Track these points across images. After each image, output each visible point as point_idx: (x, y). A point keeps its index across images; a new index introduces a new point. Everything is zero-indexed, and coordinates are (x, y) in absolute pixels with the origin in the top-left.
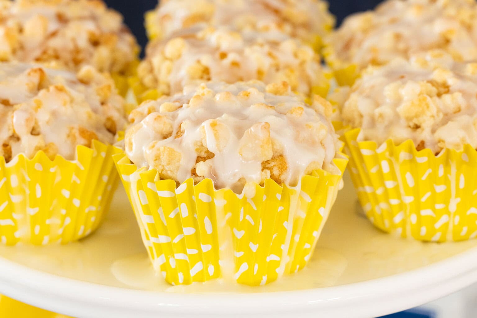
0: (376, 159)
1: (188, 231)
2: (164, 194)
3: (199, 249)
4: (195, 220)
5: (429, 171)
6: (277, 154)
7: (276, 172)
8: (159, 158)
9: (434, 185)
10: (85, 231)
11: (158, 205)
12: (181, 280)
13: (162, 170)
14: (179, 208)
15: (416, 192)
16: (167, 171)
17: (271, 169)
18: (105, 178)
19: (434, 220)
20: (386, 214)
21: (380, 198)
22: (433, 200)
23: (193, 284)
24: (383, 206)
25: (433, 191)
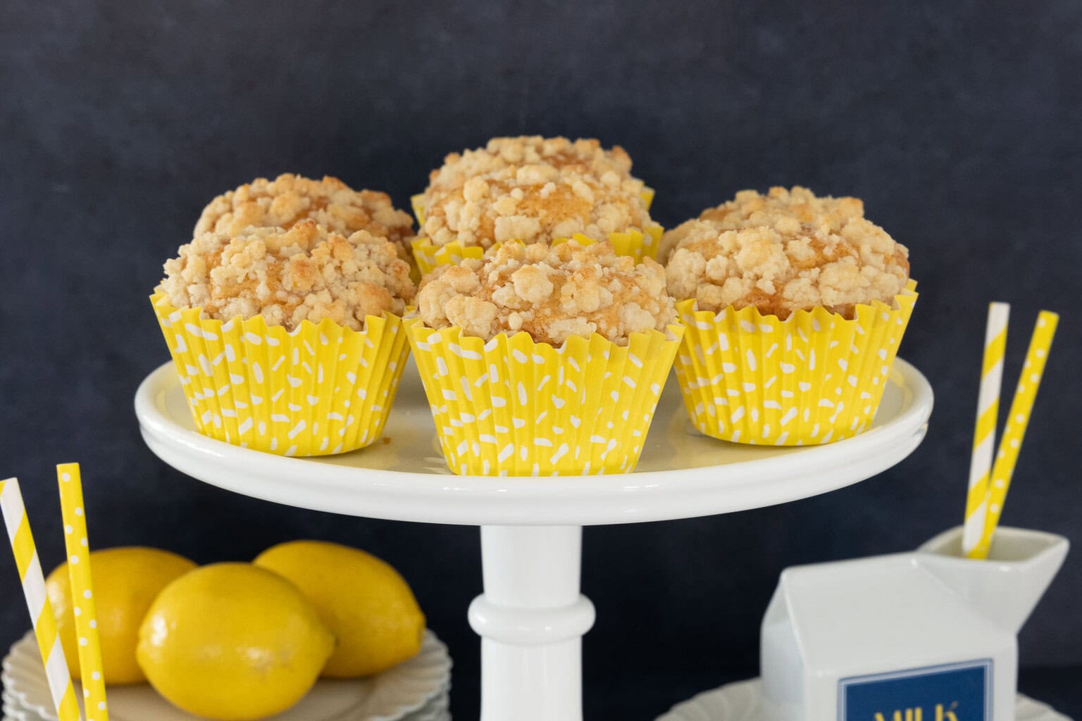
1: (498, 402)
2: (469, 355)
3: (511, 426)
4: (506, 387)
5: (775, 346)
6: (604, 306)
7: (603, 326)
8: (464, 312)
9: (781, 364)
11: (462, 372)
12: (486, 471)
13: (468, 326)
14: (488, 374)
15: (759, 378)
16: (473, 326)
17: (597, 322)
19: (779, 414)
20: (721, 412)
21: (716, 390)
22: (779, 386)
23: (501, 474)
24: (719, 401)
25: (780, 373)
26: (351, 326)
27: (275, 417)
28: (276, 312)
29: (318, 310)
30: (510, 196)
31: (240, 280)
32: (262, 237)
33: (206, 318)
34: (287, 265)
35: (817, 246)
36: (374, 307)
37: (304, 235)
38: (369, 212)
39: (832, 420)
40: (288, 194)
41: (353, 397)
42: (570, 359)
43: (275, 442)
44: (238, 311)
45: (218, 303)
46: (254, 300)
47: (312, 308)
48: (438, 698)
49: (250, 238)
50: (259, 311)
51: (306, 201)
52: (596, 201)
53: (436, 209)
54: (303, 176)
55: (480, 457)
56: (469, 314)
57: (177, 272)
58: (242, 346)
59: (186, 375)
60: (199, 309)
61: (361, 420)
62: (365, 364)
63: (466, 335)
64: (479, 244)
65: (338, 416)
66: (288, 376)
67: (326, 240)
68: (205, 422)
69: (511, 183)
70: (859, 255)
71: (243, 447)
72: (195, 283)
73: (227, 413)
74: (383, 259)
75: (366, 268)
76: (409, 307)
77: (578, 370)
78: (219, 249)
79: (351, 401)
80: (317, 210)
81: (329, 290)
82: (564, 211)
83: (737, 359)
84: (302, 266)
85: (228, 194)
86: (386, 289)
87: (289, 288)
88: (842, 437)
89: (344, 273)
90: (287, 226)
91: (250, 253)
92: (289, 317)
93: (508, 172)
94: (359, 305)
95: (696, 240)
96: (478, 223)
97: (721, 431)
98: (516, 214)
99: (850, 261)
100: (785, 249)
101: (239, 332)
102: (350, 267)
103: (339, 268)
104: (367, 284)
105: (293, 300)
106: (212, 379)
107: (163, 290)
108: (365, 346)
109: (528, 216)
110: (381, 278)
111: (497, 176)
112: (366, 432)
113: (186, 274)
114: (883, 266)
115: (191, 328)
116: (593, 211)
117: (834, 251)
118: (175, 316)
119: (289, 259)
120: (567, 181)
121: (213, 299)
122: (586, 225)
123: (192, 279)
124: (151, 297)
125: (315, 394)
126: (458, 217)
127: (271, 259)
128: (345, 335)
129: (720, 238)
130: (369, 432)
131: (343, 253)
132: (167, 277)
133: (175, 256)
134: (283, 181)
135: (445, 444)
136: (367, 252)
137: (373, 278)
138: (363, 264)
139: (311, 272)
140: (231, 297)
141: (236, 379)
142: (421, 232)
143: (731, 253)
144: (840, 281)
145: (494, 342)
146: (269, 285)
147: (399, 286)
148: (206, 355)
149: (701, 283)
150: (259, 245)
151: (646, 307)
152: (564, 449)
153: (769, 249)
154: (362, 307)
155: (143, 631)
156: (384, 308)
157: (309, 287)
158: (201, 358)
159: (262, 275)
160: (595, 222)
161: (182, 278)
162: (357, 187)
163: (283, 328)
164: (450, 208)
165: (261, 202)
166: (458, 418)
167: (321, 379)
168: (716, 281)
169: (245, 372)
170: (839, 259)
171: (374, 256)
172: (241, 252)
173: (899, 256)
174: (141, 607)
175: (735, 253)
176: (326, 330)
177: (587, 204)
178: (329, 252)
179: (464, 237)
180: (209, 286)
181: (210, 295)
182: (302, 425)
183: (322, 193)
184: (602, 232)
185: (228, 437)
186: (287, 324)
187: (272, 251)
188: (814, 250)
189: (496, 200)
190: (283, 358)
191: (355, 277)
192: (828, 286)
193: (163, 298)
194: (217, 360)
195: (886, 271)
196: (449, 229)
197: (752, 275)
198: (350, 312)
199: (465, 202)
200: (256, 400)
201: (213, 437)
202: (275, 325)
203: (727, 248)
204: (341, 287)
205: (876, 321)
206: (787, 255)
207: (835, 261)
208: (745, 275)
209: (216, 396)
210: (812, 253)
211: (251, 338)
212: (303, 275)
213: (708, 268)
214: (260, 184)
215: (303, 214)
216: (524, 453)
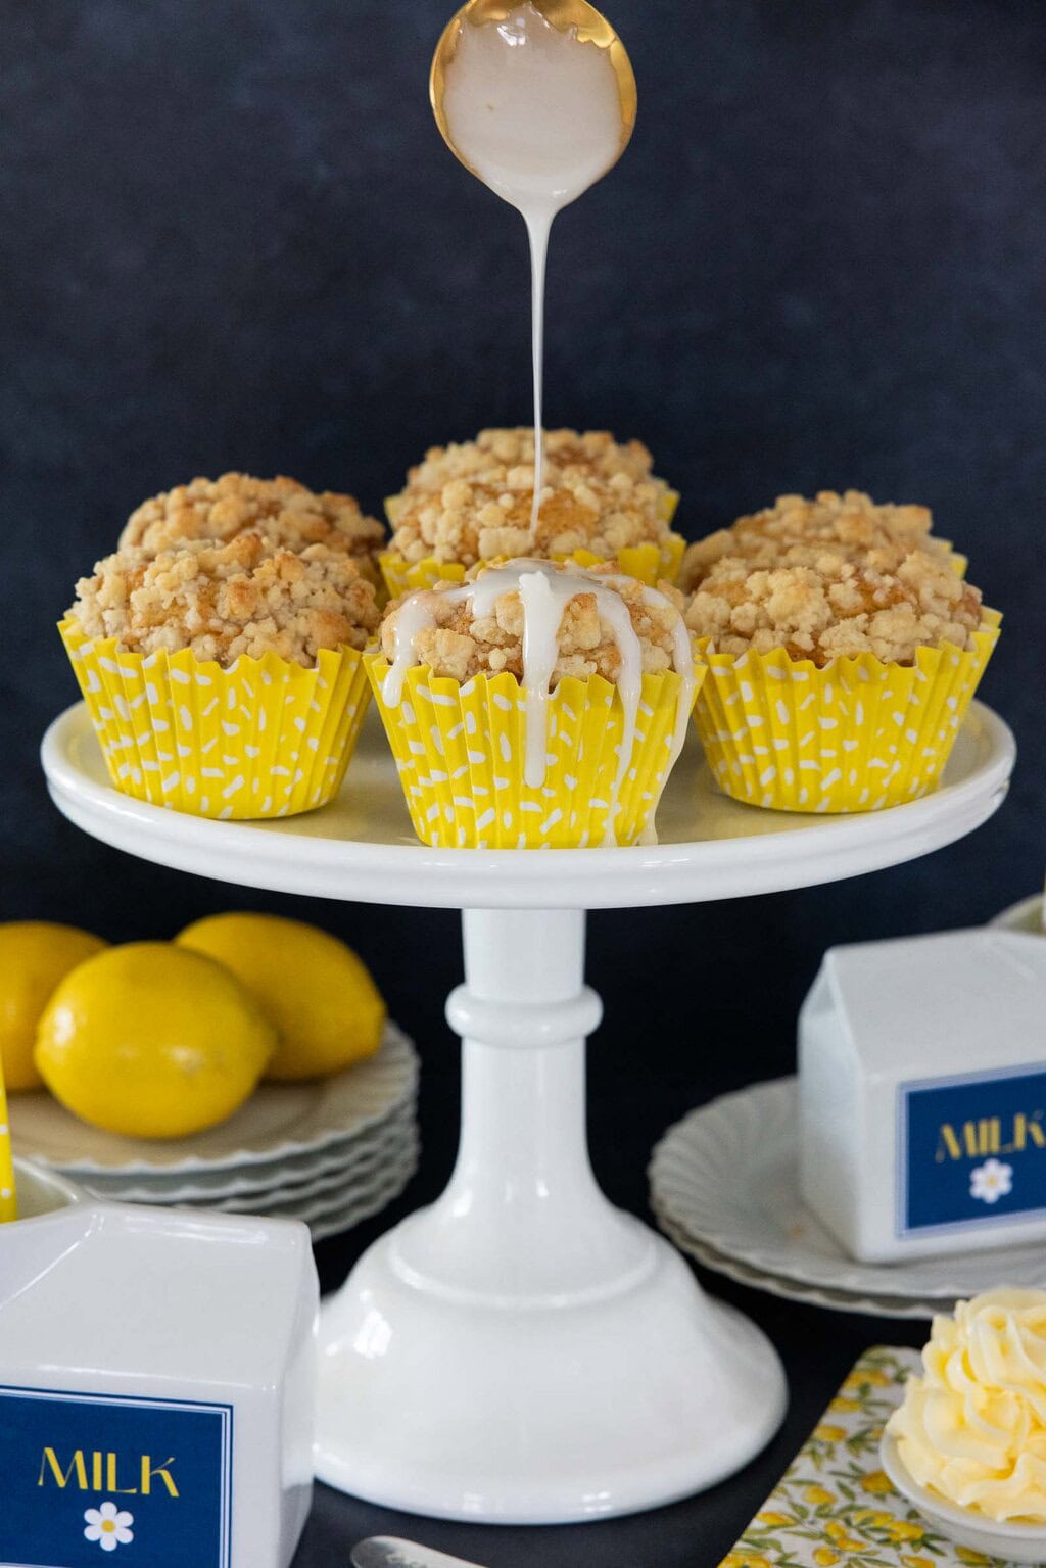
0: (732, 682)
1: (475, 757)
2: (441, 699)
3: (491, 786)
4: (486, 739)
5: (812, 696)
6: (605, 641)
7: (605, 665)
8: (435, 647)
9: (820, 718)
10: (320, 799)
11: (432, 721)
12: (460, 841)
13: (439, 665)
14: (463, 723)
15: (793, 734)
16: (445, 665)
17: (598, 661)
18: (352, 710)
19: (819, 777)
20: (748, 772)
21: (740, 747)
22: (817, 744)
23: (479, 846)
24: (744, 759)
25: (818, 728)
26: (300, 663)
27: (205, 772)
28: (208, 644)
29: (259, 643)
30: (497, 504)
31: (165, 605)
32: (195, 553)
33: (124, 651)
34: (223, 588)
35: (865, 589)
36: (328, 639)
37: (246, 551)
38: (330, 519)
39: (885, 782)
40: (231, 499)
41: (303, 748)
42: (564, 705)
43: (206, 803)
44: (162, 643)
45: (138, 633)
46: (183, 630)
47: (253, 640)
48: (403, 1106)
49: (179, 554)
50: (189, 644)
51: (254, 507)
52: (602, 509)
53: (410, 518)
54: (252, 475)
55: (453, 825)
56: (442, 649)
57: (91, 594)
58: (166, 685)
59: (100, 719)
60: (115, 639)
61: (312, 777)
62: (317, 708)
63: (437, 675)
64: (459, 560)
65: (283, 771)
66: (223, 722)
67: (272, 557)
68: (122, 776)
69: (500, 487)
70: (919, 601)
71: (168, 808)
72: (113, 609)
73: (148, 765)
74: (342, 580)
75: (320, 592)
76: (371, 638)
77: (575, 719)
78: (141, 566)
79: (299, 753)
80: (266, 518)
81: (274, 618)
82: (564, 522)
83: (765, 712)
84: (241, 588)
85: (161, 497)
86: (344, 617)
87: (224, 615)
88: (898, 802)
89: (293, 597)
90: (227, 539)
91: (178, 573)
92: (225, 651)
93: (497, 473)
94: (310, 637)
95: (721, 581)
96: (459, 537)
97: (749, 796)
98: (505, 525)
99: (906, 608)
100: (826, 594)
101: (163, 668)
102: (300, 590)
103: (287, 591)
104: (319, 612)
105: (229, 630)
106: (130, 725)
107: (74, 616)
108: (317, 686)
109: (519, 528)
110: (339, 603)
111: (483, 479)
112: (318, 790)
113: (101, 597)
114: (948, 615)
115: (105, 662)
116: (599, 522)
117: (887, 596)
118: (86, 648)
119: (225, 580)
120: (567, 485)
121: (134, 627)
122: (590, 538)
123: (108, 603)
124: (60, 624)
125: (256, 744)
126: (434, 528)
127: (204, 580)
128: (293, 674)
129: (748, 580)
130: (322, 791)
131: (293, 574)
132: (79, 599)
133: (89, 574)
134: (227, 481)
135: (412, 806)
136: (323, 572)
137: (328, 603)
138: (316, 587)
139: (251, 597)
140: (155, 626)
141: (160, 725)
142: (392, 544)
143: (761, 599)
144: (894, 631)
145: (470, 685)
146: (201, 612)
147: (360, 613)
148: (123, 695)
149: (726, 635)
150: (189, 563)
151: (659, 642)
152: (556, 815)
153: (807, 595)
154: (314, 639)
155: (45, 1027)
156: (340, 640)
157: (249, 615)
158: (117, 698)
159: (192, 600)
160: (600, 534)
161: (97, 602)
162: (316, 489)
163: (216, 665)
164: (425, 517)
165: (199, 507)
166: (427, 776)
167: (262, 728)
168: (743, 633)
169: (170, 716)
170: (893, 605)
171: (331, 577)
172: (168, 571)
173: (968, 601)
174: (40, 997)
175: (767, 599)
176: (269, 667)
177: (590, 513)
178: (275, 572)
179: (442, 552)
180: (129, 611)
181: (129, 622)
182: (238, 782)
183: (274, 497)
184: (610, 547)
185: (149, 796)
186: (222, 659)
187: (206, 571)
188: (862, 595)
189: (480, 509)
190: (216, 700)
191: (306, 602)
192: (879, 638)
193: (74, 626)
194: (137, 703)
195: (952, 620)
196: (424, 542)
197: (786, 626)
198: (299, 646)
199: (443, 510)
200: (183, 751)
201: (132, 795)
202: (207, 661)
203: (756, 593)
204: (290, 615)
205: (942, 666)
206: (829, 602)
207: (888, 607)
208: (777, 627)
209: (135, 745)
210: (859, 598)
211: (177, 676)
212: (242, 600)
213: (733, 617)
214: (200, 486)
215: (248, 522)
216: (508, 819)
